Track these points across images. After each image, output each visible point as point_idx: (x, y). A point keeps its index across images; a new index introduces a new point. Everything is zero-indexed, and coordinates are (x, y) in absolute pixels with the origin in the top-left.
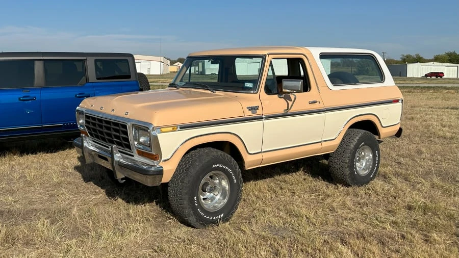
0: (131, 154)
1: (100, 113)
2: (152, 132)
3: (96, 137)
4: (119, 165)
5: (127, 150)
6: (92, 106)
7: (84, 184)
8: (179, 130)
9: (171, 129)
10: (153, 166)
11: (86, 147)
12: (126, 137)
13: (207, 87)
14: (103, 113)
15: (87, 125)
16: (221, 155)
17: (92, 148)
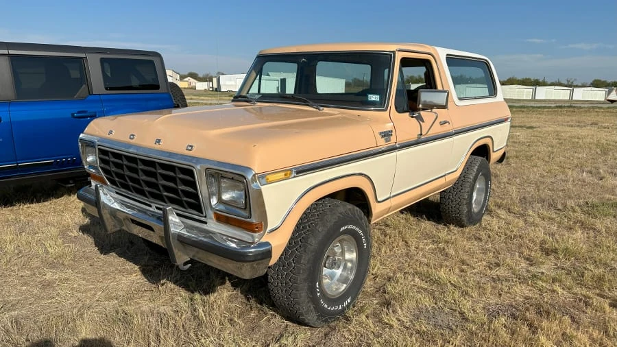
0: (203, 219)
1: (130, 146)
2: (252, 185)
3: (123, 188)
4: (181, 242)
5: (193, 213)
6: (111, 132)
7: (102, 256)
8: (294, 177)
9: (282, 175)
10: (252, 243)
11: (105, 205)
12: (192, 190)
13: (305, 101)
14: (138, 147)
15: (102, 165)
16: (350, 209)
17: (116, 206)
